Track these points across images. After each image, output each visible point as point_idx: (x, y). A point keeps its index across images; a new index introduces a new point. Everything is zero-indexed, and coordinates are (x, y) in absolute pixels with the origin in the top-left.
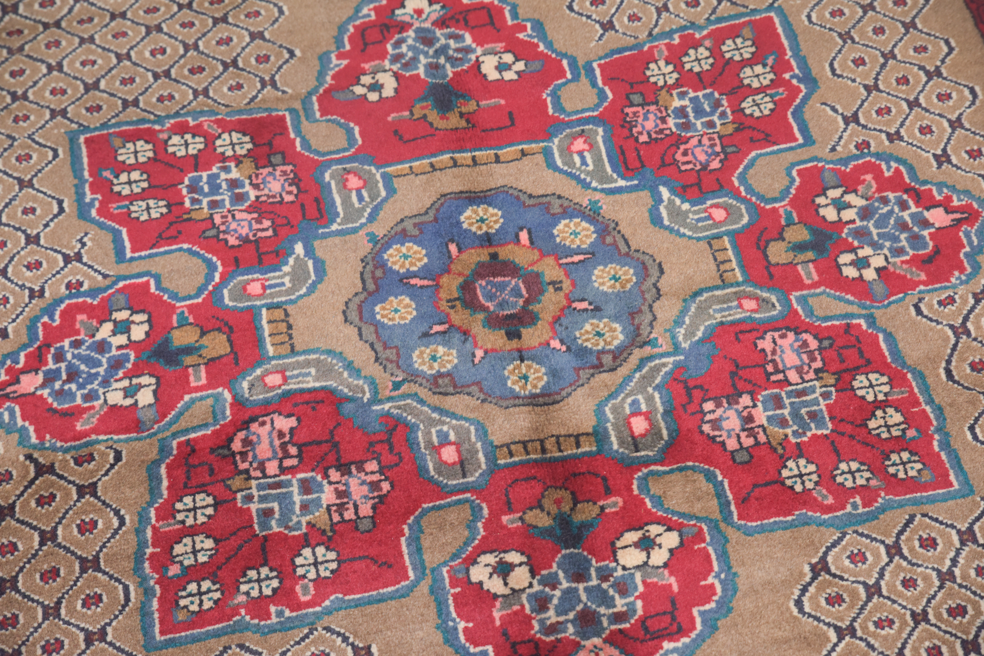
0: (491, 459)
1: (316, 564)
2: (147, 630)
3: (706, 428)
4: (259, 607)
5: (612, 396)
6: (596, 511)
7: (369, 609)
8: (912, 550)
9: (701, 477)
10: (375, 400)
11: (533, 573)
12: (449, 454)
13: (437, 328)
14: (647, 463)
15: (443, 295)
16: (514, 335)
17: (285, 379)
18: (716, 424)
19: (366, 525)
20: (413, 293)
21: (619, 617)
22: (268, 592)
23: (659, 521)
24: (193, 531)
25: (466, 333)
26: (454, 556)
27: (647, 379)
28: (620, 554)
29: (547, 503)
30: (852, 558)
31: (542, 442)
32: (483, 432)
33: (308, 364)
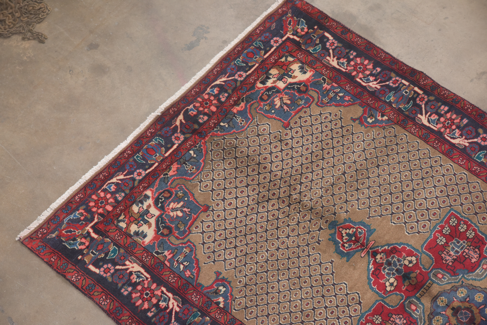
0: (432, 280)
1: (441, 240)
2: (455, 211)
3: (401, 316)
4: (443, 227)
5: (423, 310)
6: (405, 284)
7: (425, 240)
8: (348, 319)
9: (394, 305)
10: (463, 276)
11: (405, 265)
12: (440, 276)
13: (468, 299)
14: (405, 301)
15: (474, 307)
16: (453, 309)
17: (483, 268)
18: (400, 319)
19: (440, 253)
20: (481, 304)
21: (385, 268)
22: (444, 230)
23: (393, 291)
24: (466, 231)
25: (462, 302)
26: (420, 258)
27: (421, 319)
28: (394, 280)
29: (415, 279)
30: (356, 309)
31: (427, 290)
32: (438, 284)
33: (483, 274)
